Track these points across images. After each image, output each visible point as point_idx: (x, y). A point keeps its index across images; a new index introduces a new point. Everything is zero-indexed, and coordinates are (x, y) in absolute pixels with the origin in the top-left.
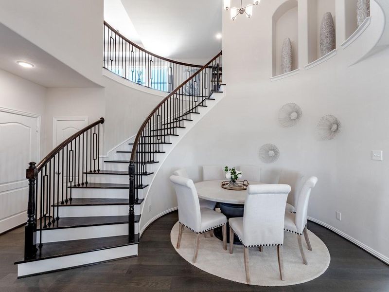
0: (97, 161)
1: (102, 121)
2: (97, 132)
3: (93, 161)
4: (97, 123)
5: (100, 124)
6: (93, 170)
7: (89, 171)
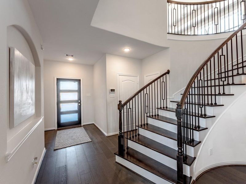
0: (165, 101)
1: (168, 72)
2: (165, 81)
3: (162, 101)
4: (165, 74)
5: (167, 74)
6: (162, 106)
7: (159, 107)
